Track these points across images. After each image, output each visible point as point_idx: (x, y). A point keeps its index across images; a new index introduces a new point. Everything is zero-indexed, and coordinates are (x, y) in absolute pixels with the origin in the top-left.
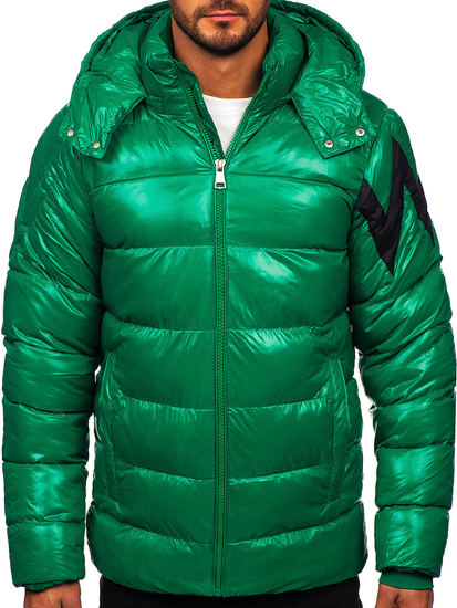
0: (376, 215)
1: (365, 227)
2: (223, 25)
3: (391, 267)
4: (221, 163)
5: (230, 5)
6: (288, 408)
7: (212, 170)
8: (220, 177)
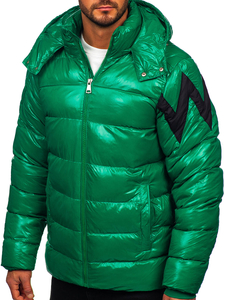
0: (169, 112)
1: (163, 117)
2: (106, 13)
3: (179, 139)
4: (90, 80)
5: (109, 2)
6: (113, 205)
7: (86, 84)
8: (89, 88)
